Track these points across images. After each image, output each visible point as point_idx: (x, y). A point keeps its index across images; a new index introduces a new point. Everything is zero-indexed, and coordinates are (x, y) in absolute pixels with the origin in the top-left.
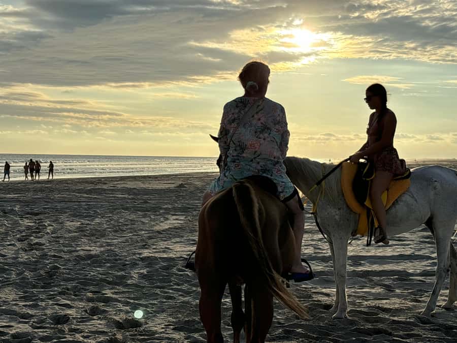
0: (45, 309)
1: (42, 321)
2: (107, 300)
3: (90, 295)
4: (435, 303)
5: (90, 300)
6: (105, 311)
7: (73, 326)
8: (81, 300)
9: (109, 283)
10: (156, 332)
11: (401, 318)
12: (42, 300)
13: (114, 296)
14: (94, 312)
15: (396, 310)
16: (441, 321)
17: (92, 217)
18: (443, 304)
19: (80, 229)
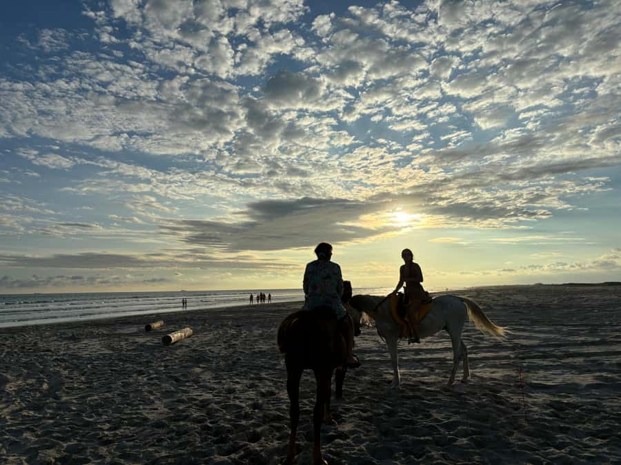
0: (224, 384)
1: (220, 392)
2: (261, 379)
3: (252, 376)
4: (453, 378)
5: (251, 379)
6: (257, 386)
7: (236, 395)
8: (246, 379)
9: (265, 368)
10: (282, 399)
11: (433, 389)
12: (224, 379)
13: (266, 377)
14: (252, 386)
15: (431, 383)
16: (456, 390)
17: (269, 327)
18: (461, 379)
19: (261, 335)
